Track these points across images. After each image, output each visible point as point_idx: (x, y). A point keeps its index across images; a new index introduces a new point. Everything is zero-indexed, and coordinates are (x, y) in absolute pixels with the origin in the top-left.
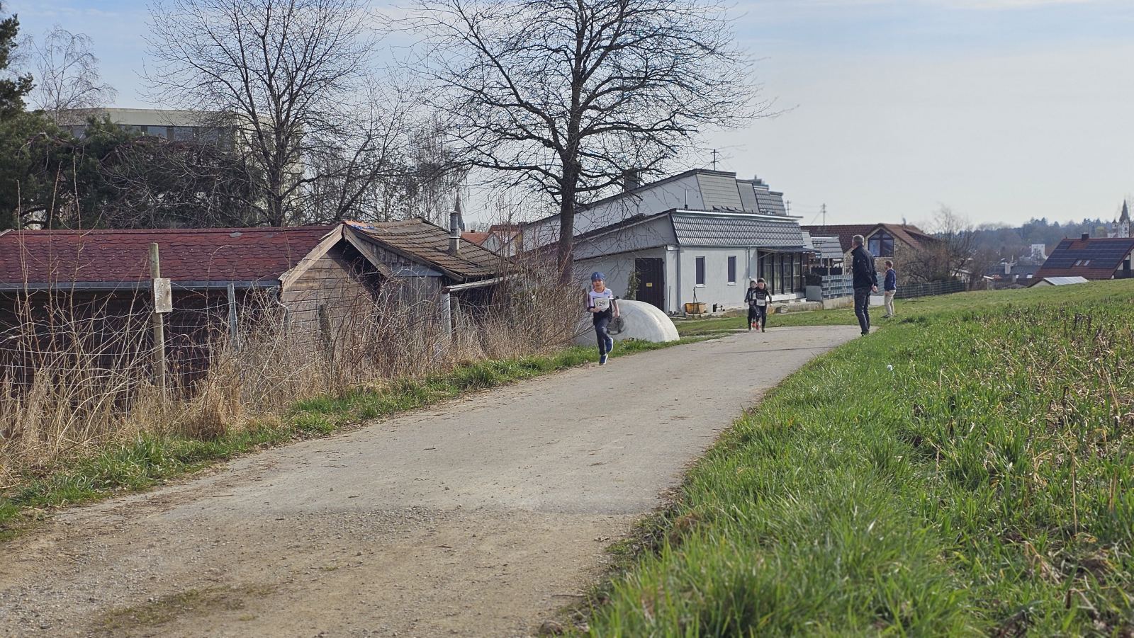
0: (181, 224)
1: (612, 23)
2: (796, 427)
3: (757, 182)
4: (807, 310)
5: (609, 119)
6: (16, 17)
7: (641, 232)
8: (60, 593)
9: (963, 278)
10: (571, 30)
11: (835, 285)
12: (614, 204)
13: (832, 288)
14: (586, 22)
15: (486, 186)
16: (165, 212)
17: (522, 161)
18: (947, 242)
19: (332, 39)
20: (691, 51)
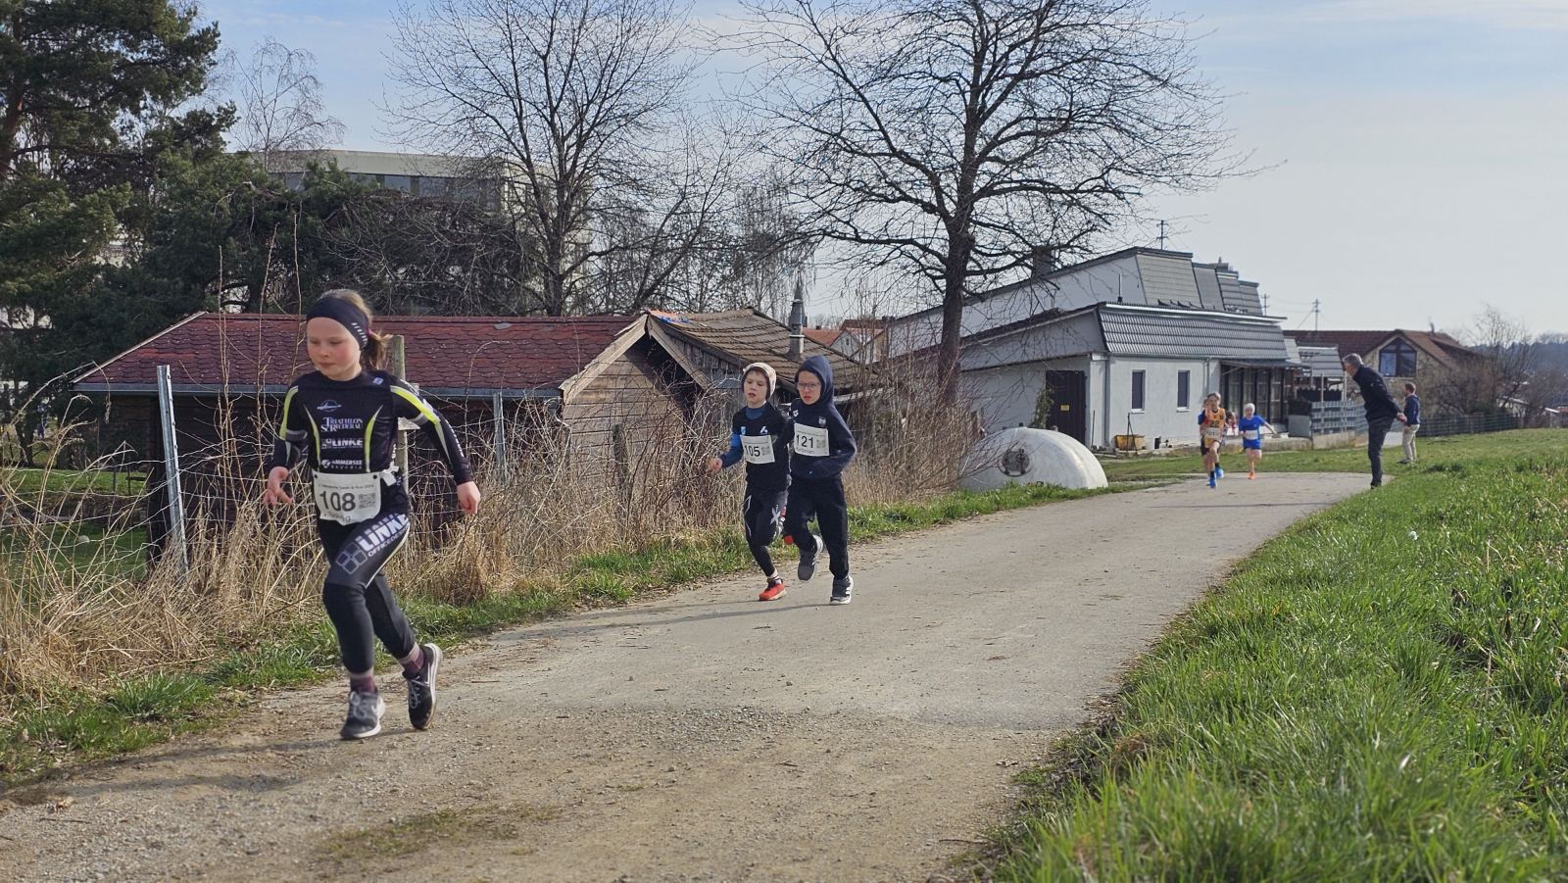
0: (428, 309)
1: (1024, 42)
2: (1284, 616)
3: (1222, 268)
4: (1289, 449)
5: (1015, 176)
6: (216, 25)
7: (1057, 334)
8: (271, 807)
9: (1515, 410)
10: (967, 52)
11: (1331, 415)
12: (1020, 294)
13: (1326, 420)
14: (987, 40)
15: (841, 265)
16: (406, 293)
17: (892, 231)
18: (1493, 359)
19: (638, 61)
20: (1135, 82)
